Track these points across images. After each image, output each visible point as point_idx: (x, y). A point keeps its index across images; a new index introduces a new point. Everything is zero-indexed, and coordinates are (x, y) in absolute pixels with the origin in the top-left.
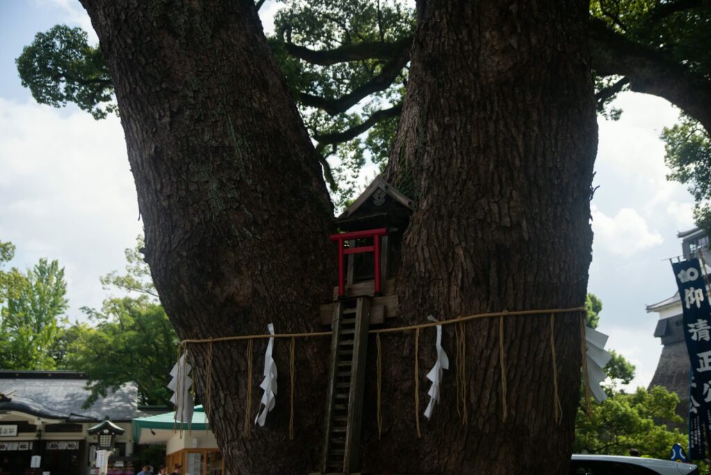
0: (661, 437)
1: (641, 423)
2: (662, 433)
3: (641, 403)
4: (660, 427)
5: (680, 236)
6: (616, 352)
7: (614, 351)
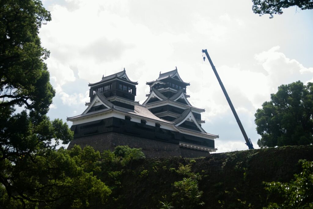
0: (89, 180)
1: (76, 170)
2: (90, 178)
3: (77, 156)
4: (88, 174)
5: (90, 85)
6: (63, 121)
7: (61, 120)
